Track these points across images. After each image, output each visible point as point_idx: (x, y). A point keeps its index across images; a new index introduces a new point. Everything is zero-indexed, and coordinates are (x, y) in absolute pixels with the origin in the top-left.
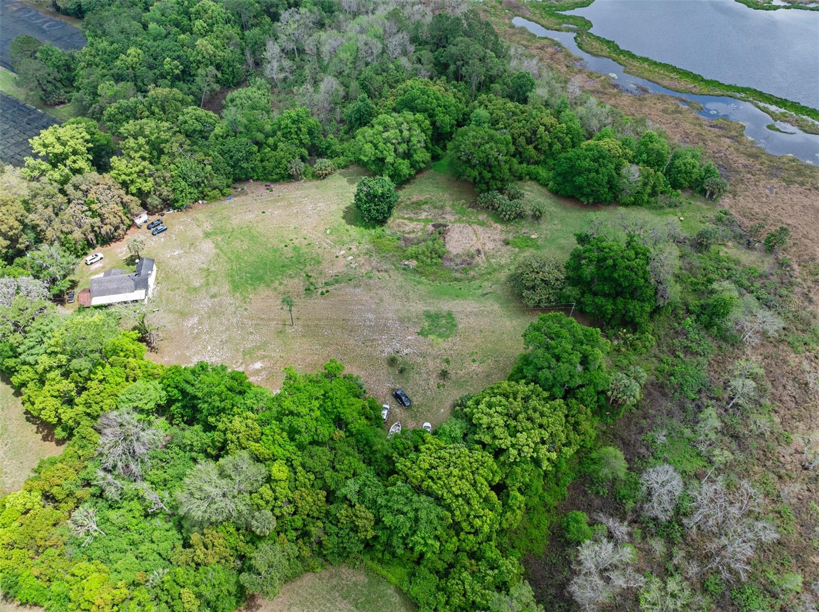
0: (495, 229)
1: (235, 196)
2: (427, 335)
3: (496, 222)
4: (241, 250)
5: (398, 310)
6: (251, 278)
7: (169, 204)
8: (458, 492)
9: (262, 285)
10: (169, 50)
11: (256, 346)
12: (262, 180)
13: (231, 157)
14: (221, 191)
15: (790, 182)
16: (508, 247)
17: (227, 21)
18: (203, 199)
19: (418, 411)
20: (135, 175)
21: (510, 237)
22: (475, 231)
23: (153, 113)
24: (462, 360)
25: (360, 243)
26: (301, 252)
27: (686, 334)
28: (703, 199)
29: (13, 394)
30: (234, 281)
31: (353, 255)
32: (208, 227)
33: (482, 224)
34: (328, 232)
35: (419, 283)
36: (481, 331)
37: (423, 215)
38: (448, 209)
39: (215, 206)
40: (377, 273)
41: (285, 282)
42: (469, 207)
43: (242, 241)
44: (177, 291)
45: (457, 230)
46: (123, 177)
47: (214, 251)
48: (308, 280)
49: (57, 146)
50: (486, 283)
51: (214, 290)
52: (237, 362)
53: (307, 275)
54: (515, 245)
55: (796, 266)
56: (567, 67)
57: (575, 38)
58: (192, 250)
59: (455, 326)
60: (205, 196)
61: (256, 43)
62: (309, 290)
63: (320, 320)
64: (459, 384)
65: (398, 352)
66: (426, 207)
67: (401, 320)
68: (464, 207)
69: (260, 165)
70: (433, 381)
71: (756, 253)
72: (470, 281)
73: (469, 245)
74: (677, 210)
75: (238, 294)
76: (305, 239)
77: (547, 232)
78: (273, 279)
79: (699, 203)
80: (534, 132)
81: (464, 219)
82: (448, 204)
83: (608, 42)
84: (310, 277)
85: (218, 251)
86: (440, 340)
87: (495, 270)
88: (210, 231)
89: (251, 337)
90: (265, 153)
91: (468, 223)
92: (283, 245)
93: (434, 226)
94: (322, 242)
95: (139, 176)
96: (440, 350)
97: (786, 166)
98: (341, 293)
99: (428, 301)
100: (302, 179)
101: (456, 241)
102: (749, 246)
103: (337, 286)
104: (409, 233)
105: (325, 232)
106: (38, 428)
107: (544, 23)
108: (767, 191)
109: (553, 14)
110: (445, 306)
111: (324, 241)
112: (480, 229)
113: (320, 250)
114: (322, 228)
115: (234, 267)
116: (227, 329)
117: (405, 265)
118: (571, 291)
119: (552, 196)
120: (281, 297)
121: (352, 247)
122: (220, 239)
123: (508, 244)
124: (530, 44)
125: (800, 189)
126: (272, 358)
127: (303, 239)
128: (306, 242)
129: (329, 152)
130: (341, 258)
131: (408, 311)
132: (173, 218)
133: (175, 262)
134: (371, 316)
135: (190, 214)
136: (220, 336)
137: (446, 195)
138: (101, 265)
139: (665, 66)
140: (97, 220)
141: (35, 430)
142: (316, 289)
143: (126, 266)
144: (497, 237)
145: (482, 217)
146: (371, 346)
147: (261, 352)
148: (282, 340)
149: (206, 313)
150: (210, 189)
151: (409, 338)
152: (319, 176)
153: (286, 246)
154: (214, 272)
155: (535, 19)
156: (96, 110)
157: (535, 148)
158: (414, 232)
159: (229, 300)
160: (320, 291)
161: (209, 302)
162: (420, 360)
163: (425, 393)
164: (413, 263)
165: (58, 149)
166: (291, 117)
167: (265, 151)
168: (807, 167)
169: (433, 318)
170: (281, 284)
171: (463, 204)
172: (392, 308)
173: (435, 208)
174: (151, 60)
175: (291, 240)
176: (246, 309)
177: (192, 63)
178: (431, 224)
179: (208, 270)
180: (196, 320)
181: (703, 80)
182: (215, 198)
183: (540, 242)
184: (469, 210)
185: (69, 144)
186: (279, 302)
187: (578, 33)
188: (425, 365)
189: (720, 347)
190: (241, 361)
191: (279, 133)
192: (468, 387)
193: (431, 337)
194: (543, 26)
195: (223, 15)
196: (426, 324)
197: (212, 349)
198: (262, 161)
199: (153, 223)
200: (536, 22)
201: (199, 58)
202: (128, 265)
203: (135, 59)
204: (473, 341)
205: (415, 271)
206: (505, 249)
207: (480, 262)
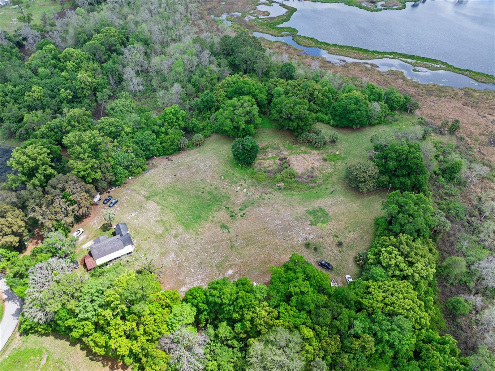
0: (314, 154)
1: (151, 169)
2: (316, 224)
3: (312, 150)
4: (176, 203)
5: (291, 214)
6: (193, 218)
7: (112, 184)
8: (408, 308)
9: (203, 221)
10: (61, 84)
11: (222, 261)
12: (162, 156)
13: (142, 145)
14: (142, 168)
15: (440, 97)
16: (327, 162)
17: (88, 59)
18: (131, 175)
19: (338, 270)
20: (90, 170)
21: (325, 156)
22: (304, 158)
23: (73, 126)
24: (343, 233)
25: (245, 180)
26: (214, 194)
27: (443, 186)
28: (407, 114)
29: (70, 345)
30: (184, 223)
31: (245, 188)
32: (144, 192)
33: (305, 153)
34: (223, 178)
35: (293, 195)
36: (343, 214)
37: (270, 155)
38: (282, 148)
39: (141, 178)
40: (266, 195)
41: (215, 215)
42: (293, 145)
43: (173, 197)
44: (149, 239)
45: (294, 159)
46: (83, 173)
47: (158, 207)
48: (228, 210)
49: (30, 162)
50: (328, 186)
51: (174, 232)
52: (216, 274)
53: (226, 208)
54: (331, 160)
55: (467, 139)
56: (298, 56)
57: (293, 39)
58: (143, 211)
59: (327, 214)
60: (132, 173)
61: (112, 71)
62: (232, 216)
63: (251, 233)
64: (351, 247)
65: (306, 239)
66: (269, 150)
67: (297, 219)
68: (290, 145)
69: (160, 146)
70: (336, 250)
71: (446, 136)
72: (319, 186)
73: (305, 166)
74: (398, 122)
75: (191, 231)
76: (211, 185)
77: (343, 149)
78: (207, 215)
79: (406, 116)
80: (312, 95)
81: (294, 152)
82: (280, 145)
83: (311, 38)
84: (228, 208)
85: (161, 206)
86: (325, 225)
87: (328, 177)
88: (148, 195)
89: (216, 256)
90: (162, 138)
91: (297, 153)
92: (200, 193)
93: (279, 159)
94: (223, 185)
95: (92, 170)
96: (328, 231)
97: (433, 89)
98: (252, 213)
99: (304, 204)
100: (187, 149)
101: (297, 166)
102: (441, 133)
103: (247, 209)
104: (268, 167)
105: (221, 178)
106: (102, 363)
107: (272, 33)
108: (432, 103)
109: (273, 28)
110: (316, 204)
111: (224, 184)
112: (306, 156)
113: (224, 190)
114: (217, 177)
115: (178, 214)
116: (197, 255)
117: (278, 187)
118: (385, 178)
119: (334, 128)
120: (218, 225)
121: (242, 183)
122: (157, 199)
123: (326, 160)
124: (271, 46)
125: (446, 99)
126: (236, 264)
127: (210, 186)
128: (213, 187)
129: (195, 129)
130: (240, 192)
131: (297, 213)
132: (118, 193)
133: (135, 221)
134: (278, 222)
135: (127, 187)
136: (196, 261)
137: (277, 141)
138: (85, 236)
139: (347, 47)
140: (76, 206)
141: (102, 365)
142: (236, 214)
143: (103, 233)
144: (318, 158)
145: (303, 148)
146: (290, 240)
147: (227, 263)
148: (236, 251)
149: (177, 248)
150: (135, 168)
151: (307, 229)
152: (197, 145)
153: (203, 193)
154: (167, 221)
155: (265, 31)
156: (23, 132)
157: (314, 103)
158: (270, 166)
159: (187, 236)
160: (239, 215)
161: (175, 241)
162: (321, 240)
163: (335, 258)
164: (282, 184)
165: (32, 164)
166: (171, 112)
167: (162, 136)
168: (442, 87)
169: (313, 213)
170: (214, 217)
171: (289, 144)
172: (288, 214)
173: (274, 149)
174: (50, 92)
175: (203, 188)
176: (201, 239)
177: (77, 90)
178: (277, 159)
179: (162, 220)
180: (173, 255)
181: (369, 51)
182: (139, 174)
183: (343, 156)
184: (294, 146)
185: (38, 158)
186: (219, 229)
187: (293, 36)
188: (326, 241)
189: (460, 189)
190: (218, 272)
191: (166, 123)
192: (356, 248)
193: (319, 225)
194: (272, 35)
195: (85, 56)
196: (312, 218)
197: (195, 271)
198: (161, 143)
199: (106, 199)
200: (267, 33)
201: (83, 85)
202: (104, 231)
203: (40, 94)
204: (342, 221)
205: (285, 188)
206: (326, 164)
207: (318, 175)
